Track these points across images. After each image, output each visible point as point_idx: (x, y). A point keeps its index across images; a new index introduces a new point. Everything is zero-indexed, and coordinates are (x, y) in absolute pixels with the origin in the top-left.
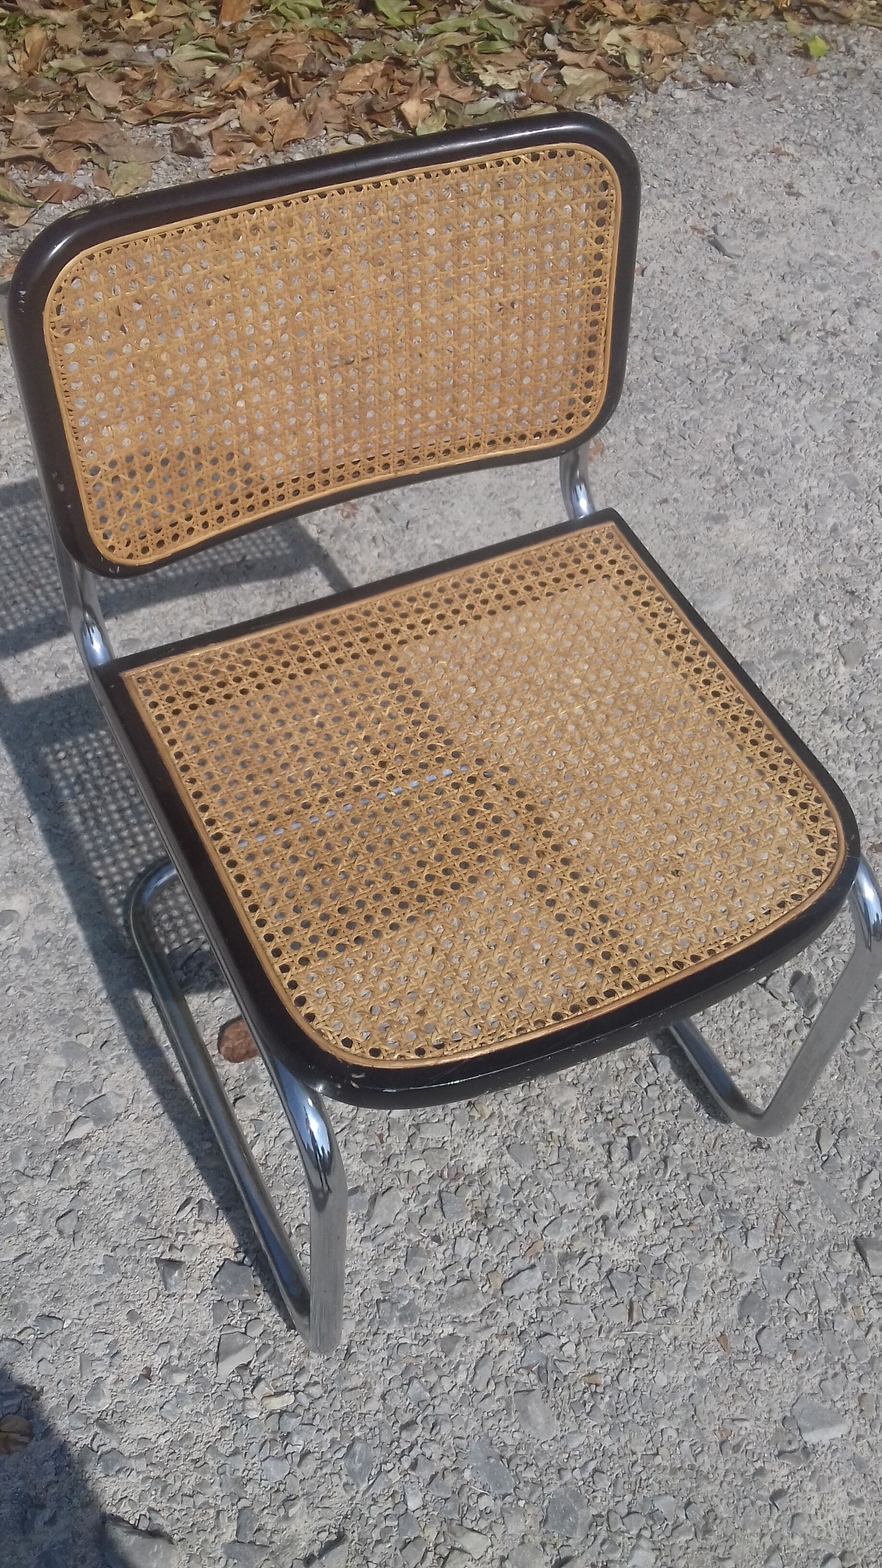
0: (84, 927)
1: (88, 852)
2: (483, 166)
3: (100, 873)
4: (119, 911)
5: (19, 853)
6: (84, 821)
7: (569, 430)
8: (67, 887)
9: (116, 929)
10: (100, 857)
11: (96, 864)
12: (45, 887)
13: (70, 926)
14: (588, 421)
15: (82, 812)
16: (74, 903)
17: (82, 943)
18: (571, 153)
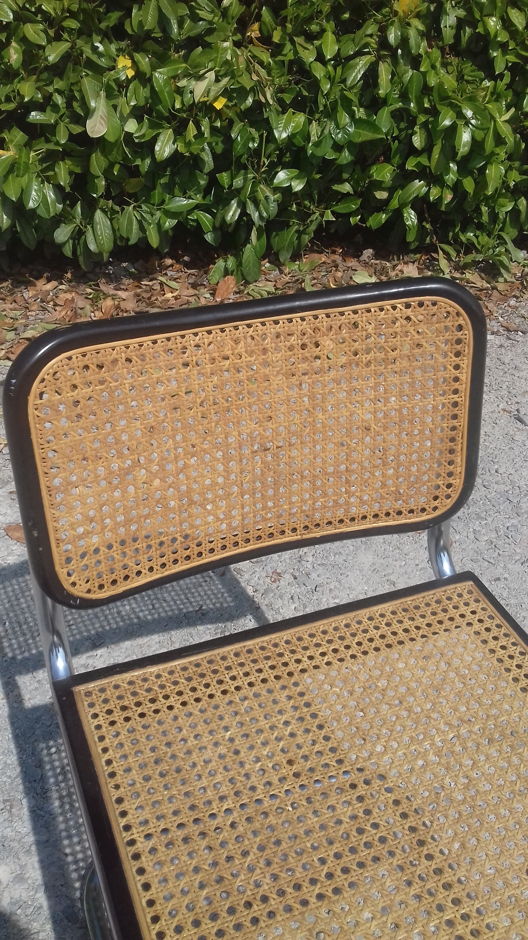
0: (49, 898)
1: (61, 831)
2: (369, 311)
3: (68, 851)
4: (77, 885)
5: (9, 830)
6: (62, 806)
7: (435, 509)
8: (41, 861)
9: (73, 900)
10: (70, 837)
11: (66, 842)
12: (24, 859)
13: (38, 895)
14: (449, 503)
15: (61, 798)
16: (44, 875)
17: (46, 912)
18: (434, 304)
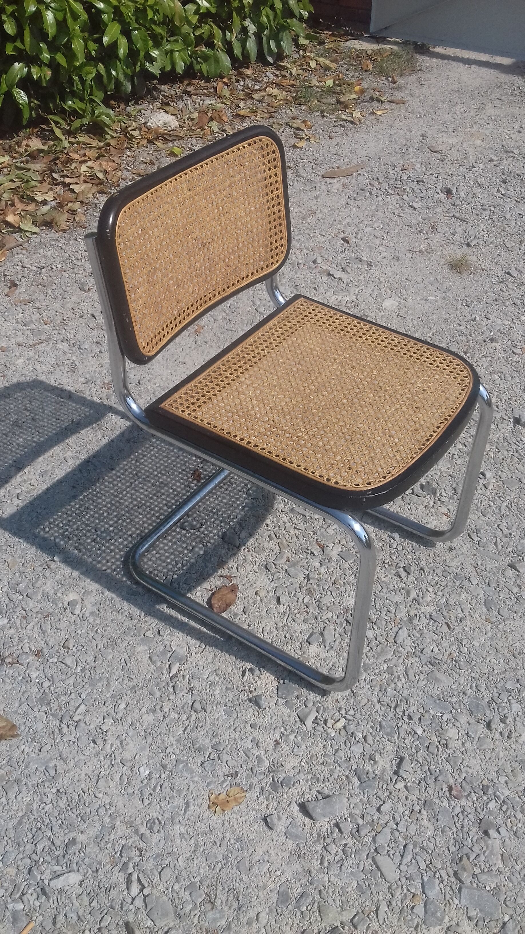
0: (113, 592)
1: (91, 562)
2: (234, 152)
5: (58, 576)
6: (80, 551)
7: (277, 261)
8: (93, 580)
9: (128, 586)
10: (99, 562)
12: (82, 584)
13: (106, 595)
15: (76, 548)
16: (101, 584)
17: (117, 599)
18: (261, 141)
